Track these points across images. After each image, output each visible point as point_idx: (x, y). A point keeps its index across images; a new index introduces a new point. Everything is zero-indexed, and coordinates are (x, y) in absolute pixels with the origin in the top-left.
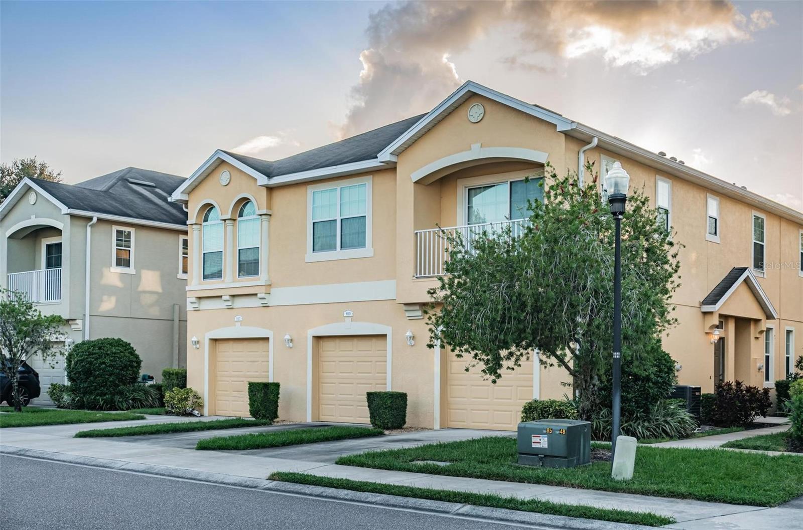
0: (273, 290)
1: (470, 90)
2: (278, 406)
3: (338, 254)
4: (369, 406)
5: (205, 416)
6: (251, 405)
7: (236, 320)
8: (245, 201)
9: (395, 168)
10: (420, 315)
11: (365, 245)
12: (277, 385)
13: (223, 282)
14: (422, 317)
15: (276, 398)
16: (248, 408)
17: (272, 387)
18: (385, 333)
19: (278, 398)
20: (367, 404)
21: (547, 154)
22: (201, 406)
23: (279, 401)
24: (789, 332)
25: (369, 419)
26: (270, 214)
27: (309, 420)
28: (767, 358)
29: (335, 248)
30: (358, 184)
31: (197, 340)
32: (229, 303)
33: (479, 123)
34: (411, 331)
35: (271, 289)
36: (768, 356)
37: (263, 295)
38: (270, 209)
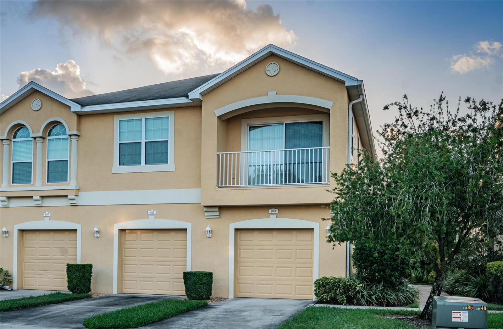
0: (81, 194)
1: (271, 51)
2: (91, 283)
3: (143, 167)
4: (185, 283)
5: (15, 290)
6: (69, 282)
7: (44, 215)
8: (55, 124)
9: (201, 106)
10: (218, 215)
11: (167, 162)
12: (91, 266)
13: (32, 185)
14: (219, 217)
15: (90, 276)
16: (67, 284)
17: (88, 268)
18: (186, 228)
19: (91, 276)
20: (183, 281)
21: (333, 103)
22: (10, 282)
23: (91, 278)
25: (185, 292)
26: (79, 135)
27: (115, 292)
29: (140, 163)
30: (161, 117)
31: (7, 230)
32: (39, 202)
33: (274, 77)
34: (210, 227)
35: (79, 193)
37: (73, 197)
38: (79, 132)
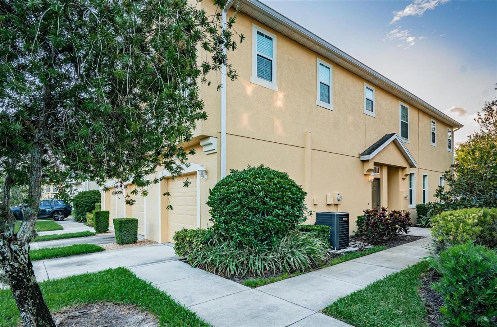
24: (425, 176)
28: (411, 191)
36: (412, 190)
